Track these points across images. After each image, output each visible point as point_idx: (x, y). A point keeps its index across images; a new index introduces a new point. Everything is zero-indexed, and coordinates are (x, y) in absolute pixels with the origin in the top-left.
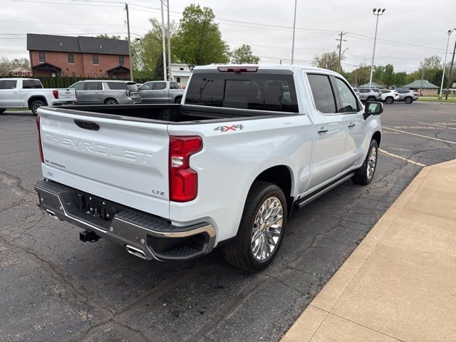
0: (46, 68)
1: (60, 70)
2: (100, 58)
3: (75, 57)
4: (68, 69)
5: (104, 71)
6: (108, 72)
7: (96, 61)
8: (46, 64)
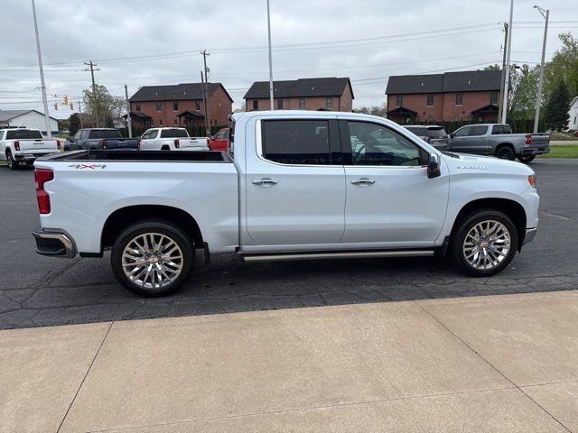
0: (401, 112)
1: (416, 114)
2: (465, 96)
3: (436, 98)
4: (424, 113)
5: (468, 112)
6: (473, 113)
7: (459, 101)
8: (401, 109)
